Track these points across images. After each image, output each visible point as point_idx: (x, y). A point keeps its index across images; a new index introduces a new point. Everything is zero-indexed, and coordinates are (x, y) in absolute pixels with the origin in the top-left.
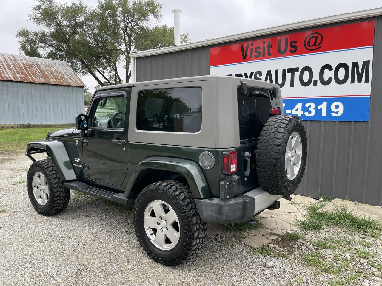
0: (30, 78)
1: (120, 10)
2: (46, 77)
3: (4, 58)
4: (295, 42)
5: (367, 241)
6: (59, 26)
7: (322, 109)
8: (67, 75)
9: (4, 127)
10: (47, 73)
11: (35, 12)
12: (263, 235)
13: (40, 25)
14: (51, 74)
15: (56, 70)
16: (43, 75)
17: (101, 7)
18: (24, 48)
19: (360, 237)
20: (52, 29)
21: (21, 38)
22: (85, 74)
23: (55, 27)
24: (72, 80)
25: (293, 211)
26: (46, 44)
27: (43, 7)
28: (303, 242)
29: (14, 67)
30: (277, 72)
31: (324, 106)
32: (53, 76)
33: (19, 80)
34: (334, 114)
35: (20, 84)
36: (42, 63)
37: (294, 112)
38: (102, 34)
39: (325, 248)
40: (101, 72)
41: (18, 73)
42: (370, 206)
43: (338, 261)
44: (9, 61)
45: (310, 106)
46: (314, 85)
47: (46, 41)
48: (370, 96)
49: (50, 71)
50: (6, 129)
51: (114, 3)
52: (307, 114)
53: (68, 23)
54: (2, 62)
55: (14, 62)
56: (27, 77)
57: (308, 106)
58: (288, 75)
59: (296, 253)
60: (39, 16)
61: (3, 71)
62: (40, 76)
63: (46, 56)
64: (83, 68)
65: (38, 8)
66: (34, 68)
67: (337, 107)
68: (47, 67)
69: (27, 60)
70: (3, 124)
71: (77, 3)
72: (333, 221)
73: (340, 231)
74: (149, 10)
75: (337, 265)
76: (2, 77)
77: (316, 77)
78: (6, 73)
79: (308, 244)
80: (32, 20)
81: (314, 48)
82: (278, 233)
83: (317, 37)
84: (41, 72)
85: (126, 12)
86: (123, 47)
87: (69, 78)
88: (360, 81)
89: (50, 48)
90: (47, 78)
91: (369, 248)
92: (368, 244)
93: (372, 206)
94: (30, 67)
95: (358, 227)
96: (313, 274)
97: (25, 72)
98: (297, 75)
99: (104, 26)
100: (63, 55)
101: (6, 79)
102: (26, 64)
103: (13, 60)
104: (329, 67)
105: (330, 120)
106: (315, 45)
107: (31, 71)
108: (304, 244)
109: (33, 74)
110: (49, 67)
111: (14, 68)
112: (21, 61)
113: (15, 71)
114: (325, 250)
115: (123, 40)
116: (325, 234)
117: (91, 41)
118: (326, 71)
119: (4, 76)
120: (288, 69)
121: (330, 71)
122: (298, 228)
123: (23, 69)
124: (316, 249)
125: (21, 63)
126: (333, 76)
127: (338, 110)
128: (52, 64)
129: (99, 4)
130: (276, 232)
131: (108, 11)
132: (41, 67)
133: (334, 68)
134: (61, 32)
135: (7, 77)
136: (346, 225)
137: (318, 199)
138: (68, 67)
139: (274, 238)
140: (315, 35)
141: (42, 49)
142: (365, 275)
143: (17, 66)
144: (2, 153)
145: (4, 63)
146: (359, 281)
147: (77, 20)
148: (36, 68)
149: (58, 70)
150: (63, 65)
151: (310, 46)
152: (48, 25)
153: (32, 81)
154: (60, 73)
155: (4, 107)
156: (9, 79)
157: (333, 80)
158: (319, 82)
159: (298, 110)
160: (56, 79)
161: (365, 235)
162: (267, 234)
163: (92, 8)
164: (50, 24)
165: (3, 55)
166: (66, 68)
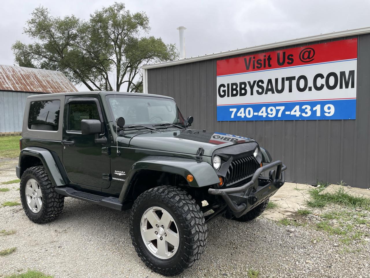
0: (28, 87)
1: (111, 22)
2: (43, 86)
3: (3, 69)
4: (292, 56)
5: (363, 213)
6: (53, 39)
7: (316, 110)
8: (63, 85)
9: (4, 135)
10: (44, 83)
11: (31, 25)
12: (279, 213)
13: (35, 38)
14: (48, 84)
15: (52, 80)
16: (41, 85)
17: (93, 20)
18: (18, 59)
19: (356, 210)
20: (46, 41)
21: (17, 51)
22: (79, 83)
23: (49, 40)
24: (68, 89)
25: (298, 195)
26: (40, 55)
27: (37, 21)
28: (313, 216)
29: (13, 77)
30: (277, 80)
31: (318, 108)
32: (50, 86)
33: (19, 90)
34: (327, 114)
35: (19, 94)
36: (39, 74)
37: (293, 113)
38: (94, 45)
39: (331, 218)
40: (93, 81)
41: (17, 83)
42: (359, 188)
43: (343, 226)
44: (8, 72)
45: (306, 108)
46: (309, 91)
47: (40, 53)
48: (356, 99)
49: (47, 81)
50: (7, 137)
51: (104, 16)
52: (304, 115)
53: (61, 35)
54: (1, 73)
55: (12, 73)
56: (25, 87)
57: (304, 108)
58: (287, 83)
59: (310, 223)
60: (34, 29)
61: (3, 82)
62: (38, 86)
63: (40, 67)
64: (76, 78)
65: (33, 21)
66: (32, 78)
67: (329, 108)
68: (43, 77)
69: (24, 71)
70: (3, 132)
71: (70, 17)
72: (333, 200)
73: (340, 207)
74: (138, 23)
75: (343, 229)
76: (3, 87)
77: (310, 84)
78: (6, 83)
79: (317, 217)
80: (27, 33)
81: (308, 60)
82: (291, 211)
83: (310, 51)
84: (39, 82)
85: (116, 25)
86: (114, 57)
87: (64, 88)
88: (347, 87)
89: (44, 59)
90: (45, 87)
91: (365, 218)
92: (364, 215)
93: (362, 189)
94: (28, 77)
95: (354, 203)
96: (326, 235)
97: (23, 82)
98: (294, 82)
99: (96, 38)
100: (55, 65)
101: (6, 89)
102: (24, 75)
103: (11, 71)
104: (321, 76)
105: (323, 119)
106: (309, 57)
107: (29, 82)
108: (314, 217)
109: (32, 84)
110: (46, 77)
111: (13, 79)
112: (19, 71)
113: (14, 81)
114: (332, 220)
115: (114, 50)
116: (328, 209)
117: (84, 52)
118: (319, 79)
119: (4, 86)
120: (286, 78)
121: (322, 79)
122: (306, 206)
123: (22, 80)
124: (324, 220)
125: (19, 74)
126: (324, 83)
127: (331, 111)
128: (48, 74)
129: (91, 18)
130: (289, 210)
131: (100, 24)
132: (38, 77)
133: (325, 76)
134: (55, 44)
135: (7, 88)
136: (344, 202)
137: (316, 186)
138: (63, 77)
139: (289, 214)
140: (309, 50)
141: (36, 61)
142: (366, 234)
143: (16, 77)
144: (15, 158)
145: (3, 74)
146: (362, 238)
147: (70, 33)
148: (33, 78)
149: (54, 80)
150: (58, 74)
151: (305, 59)
152: (42, 38)
153: (31, 91)
154: (56, 82)
155: (4, 116)
156: (9, 89)
157: (325, 86)
158: (313, 88)
159: (296, 112)
160: (53, 89)
161: (360, 209)
162: (283, 211)
163: (84, 21)
164: (44, 37)
165: (1, 66)
166: (61, 77)
